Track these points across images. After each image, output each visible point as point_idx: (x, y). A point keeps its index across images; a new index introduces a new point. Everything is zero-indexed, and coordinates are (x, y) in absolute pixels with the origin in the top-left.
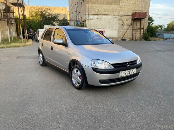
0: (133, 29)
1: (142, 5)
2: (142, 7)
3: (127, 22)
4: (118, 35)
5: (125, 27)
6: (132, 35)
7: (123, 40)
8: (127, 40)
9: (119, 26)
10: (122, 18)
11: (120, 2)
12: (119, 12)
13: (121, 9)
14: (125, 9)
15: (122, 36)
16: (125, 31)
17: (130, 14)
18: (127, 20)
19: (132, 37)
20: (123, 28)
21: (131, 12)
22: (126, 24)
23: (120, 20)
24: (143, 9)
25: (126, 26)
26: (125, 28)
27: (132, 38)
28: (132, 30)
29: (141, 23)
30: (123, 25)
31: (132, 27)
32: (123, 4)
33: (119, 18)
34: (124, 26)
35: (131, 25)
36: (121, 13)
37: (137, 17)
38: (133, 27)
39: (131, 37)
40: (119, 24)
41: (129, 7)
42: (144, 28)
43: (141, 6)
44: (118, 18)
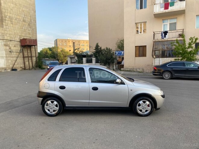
0: (24, 57)
1: (29, 32)
2: (30, 33)
3: (15, 48)
4: (6, 65)
5: (14, 54)
6: (23, 63)
7: (13, 70)
8: (18, 70)
9: (5, 53)
10: (8, 43)
11: (2, 24)
12: (3, 36)
13: (6, 32)
14: (11, 33)
15: (11, 66)
16: (15, 59)
17: (18, 39)
18: (15, 46)
19: (24, 66)
20: (12, 56)
21: (19, 37)
22: (14, 51)
23: (6, 45)
24: (31, 36)
25: (15, 53)
26: (14, 56)
27: (24, 68)
28: (22, 58)
29: (32, 50)
30: (10, 52)
31: (21, 54)
32: (7, 27)
33: (5, 43)
34: (13, 53)
35: (21, 52)
36: (6, 38)
37: (28, 44)
38: (23, 55)
39: (22, 66)
40: (6, 50)
41: (15, 32)
42: (36, 56)
43: (28, 33)
44: (3, 43)
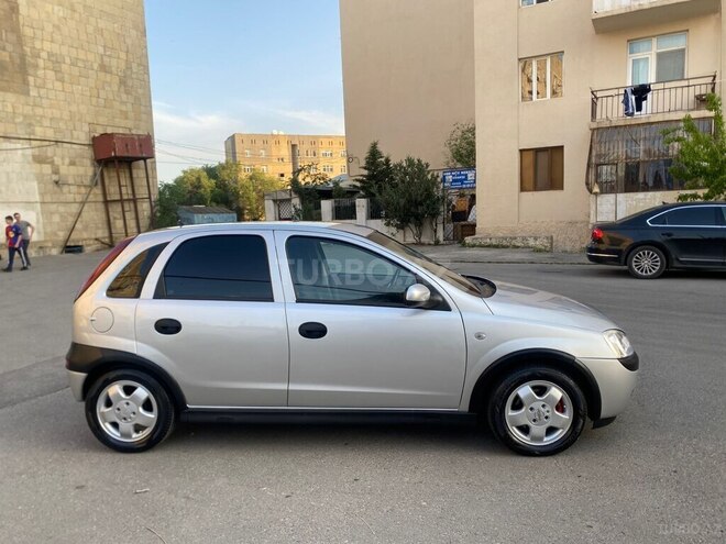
0: (106, 202)
1: (124, 108)
2: (126, 113)
3: (73, 170)
4: (42, 230)
5: (70, 193)
6: (105, 226)
7: (71, 249)
8: (88, 249)
9: (39, 188)
10: (50, 151)
11: (26, 83)
12: (30, 125)
13: (39, 111)
14: (57, 113)
15: (62, 235)
16: (75, 208)
17: (83, 136)
18: (72, 163)
19: (107, 234)
20: (62, 198)
21: (86, 128)
22: (71, 181)
23: (39, 160)
24: (130, 124)
25: (74, 189)
26: (70, 197)
27: (107, 240)
28: (101, 207)
29: (134, 175)
30: (57, 183)
31: (98, 191)
32: (43, 91)
33: (36, 151)
34: (65, 189)
35: (96, 184)
36: (39, 132)
37: (119, 152)
38: (105, 194)
39: (102, 233)
40: (40, 178)
41: (74, 108)
42: (150, 198)
43: (121, 111)
44: (29, 152)
